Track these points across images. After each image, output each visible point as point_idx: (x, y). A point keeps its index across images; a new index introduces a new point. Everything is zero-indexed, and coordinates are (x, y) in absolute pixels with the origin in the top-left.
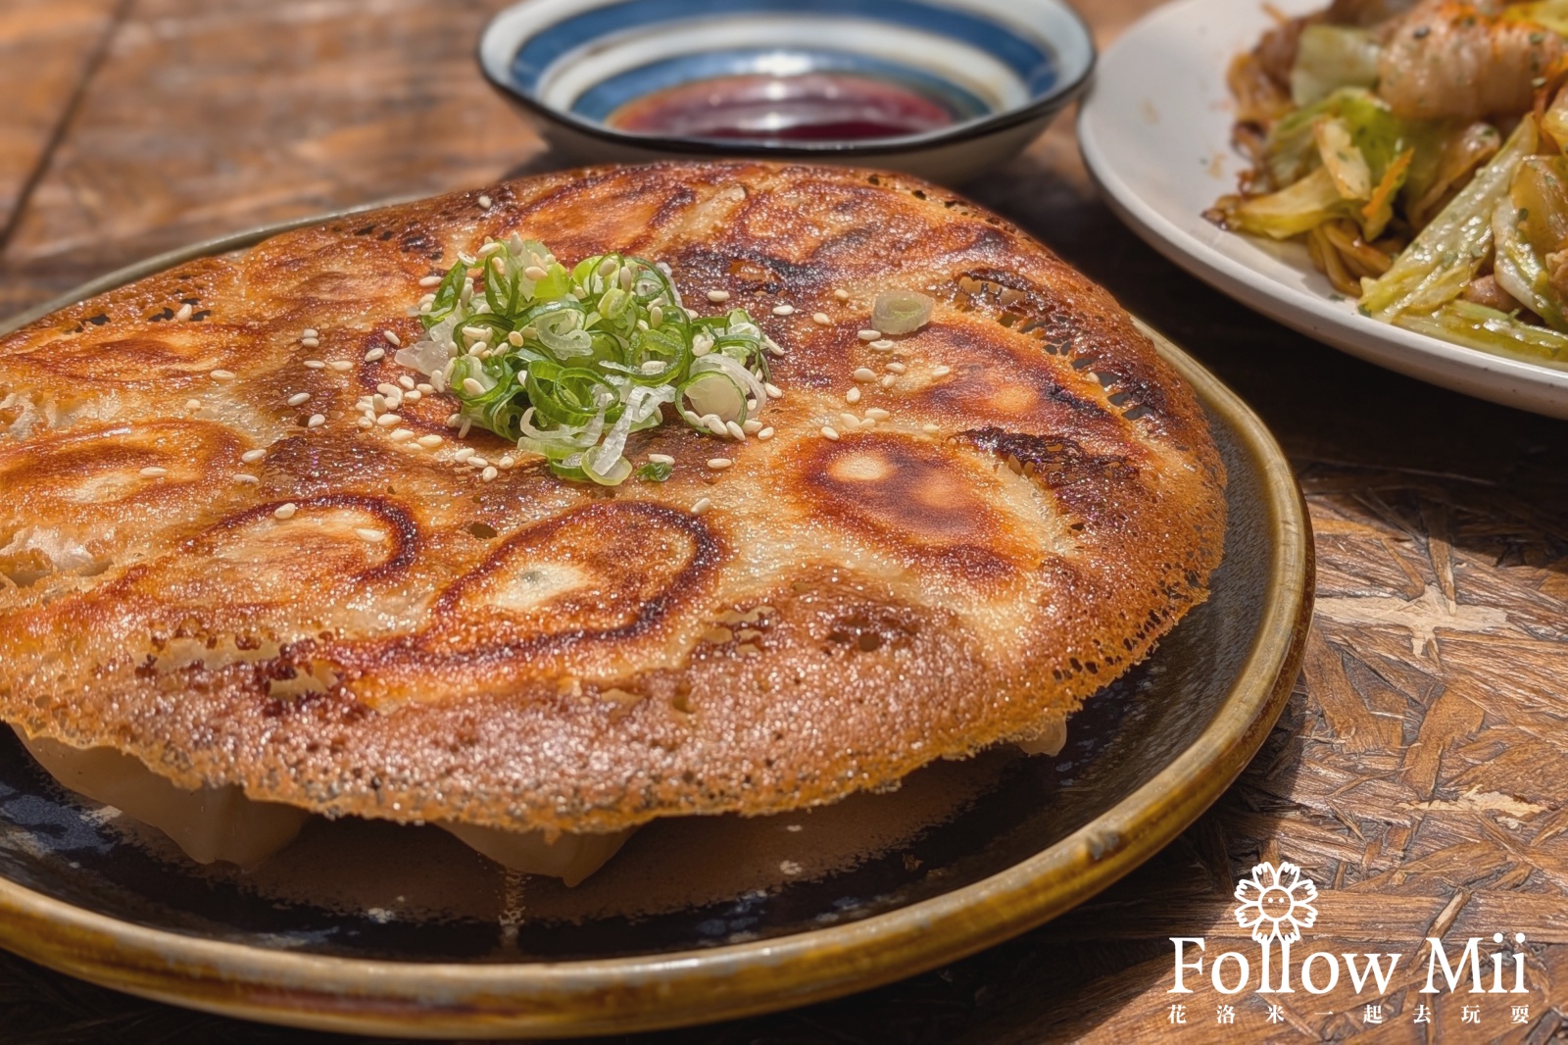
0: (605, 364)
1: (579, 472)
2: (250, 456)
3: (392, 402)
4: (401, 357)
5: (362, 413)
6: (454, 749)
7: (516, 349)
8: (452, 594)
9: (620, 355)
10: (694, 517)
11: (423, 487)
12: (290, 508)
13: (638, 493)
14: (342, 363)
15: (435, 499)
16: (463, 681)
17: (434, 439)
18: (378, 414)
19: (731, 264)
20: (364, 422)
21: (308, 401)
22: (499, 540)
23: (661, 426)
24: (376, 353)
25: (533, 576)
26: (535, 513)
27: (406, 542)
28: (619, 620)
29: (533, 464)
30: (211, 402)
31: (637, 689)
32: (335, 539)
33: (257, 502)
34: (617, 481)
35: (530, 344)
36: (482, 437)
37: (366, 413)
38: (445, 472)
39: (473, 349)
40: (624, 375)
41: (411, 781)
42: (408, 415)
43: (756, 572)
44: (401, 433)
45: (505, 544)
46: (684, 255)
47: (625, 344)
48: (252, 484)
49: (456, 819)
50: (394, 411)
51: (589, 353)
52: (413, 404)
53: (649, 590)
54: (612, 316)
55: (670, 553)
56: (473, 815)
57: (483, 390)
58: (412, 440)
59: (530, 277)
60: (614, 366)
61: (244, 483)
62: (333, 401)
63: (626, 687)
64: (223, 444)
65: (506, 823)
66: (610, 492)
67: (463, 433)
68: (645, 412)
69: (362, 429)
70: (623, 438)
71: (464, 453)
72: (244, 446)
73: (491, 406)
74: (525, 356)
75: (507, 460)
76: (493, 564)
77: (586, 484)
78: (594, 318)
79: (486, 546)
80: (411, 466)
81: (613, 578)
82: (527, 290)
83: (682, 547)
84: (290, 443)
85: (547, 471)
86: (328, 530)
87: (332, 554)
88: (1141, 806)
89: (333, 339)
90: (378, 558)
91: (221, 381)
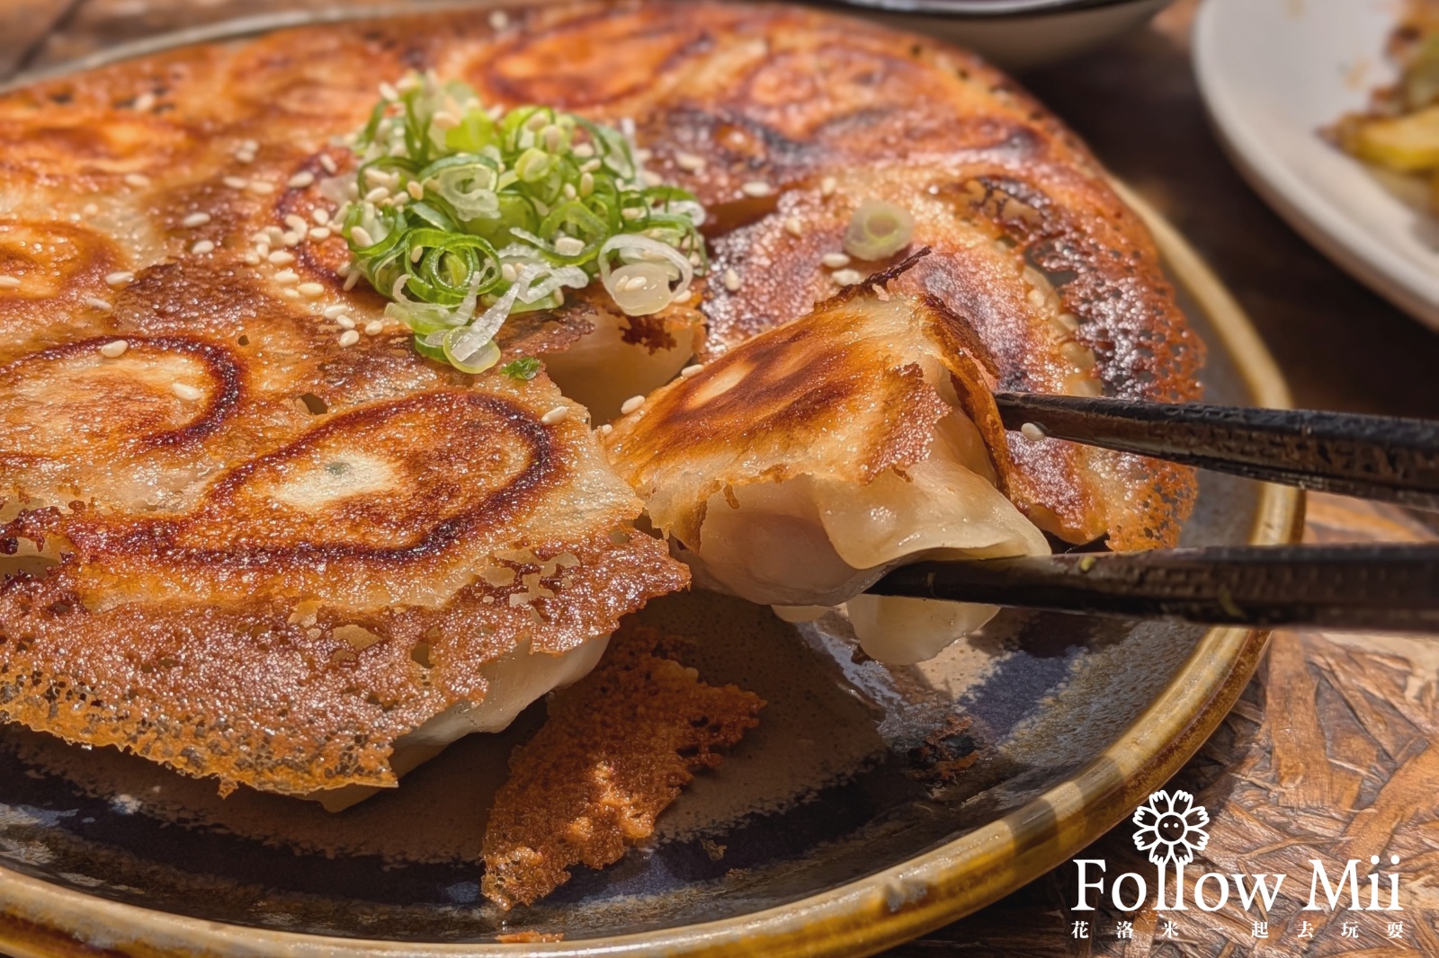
0: (516, 231)
1: (439, 352)
2: (117, 277)
3: (291, 238)
4: (325, 187)
5: (254, 244)
6: (146, 668)
7: (413, 201)
8: (236, 478)
9: (534, 223)
10: (544, 427)
11: (273, 342)
12: (120, 345)
13: (498, 387)
14: (264, 184)
15: (281, 360)
16: (195, 589)
17: (316, 288)
18: (272, 249)
19: (719, 128)
20: (251, 257)
21: (207, 224)
22: (323, 418)
23: (561, 308)
24: (304, 178)
25: (337, 468)
26: (377, 391)
27: (219, 406)
28: (403, 538)
29: (402, 334)
30: (110, 208)
31: (379, 627)
32: (149, 391)
33: (98, 333)
34: (478, 369)
35: (431, 198)
36: (368, 294)
37: (260, 248)
38: (306, 326)
39: (371, 195)
40: (533, 246)
41: (90, 698)
42: (306, 259)
43: (582, 505)
44: (289, 275)
45: (327, 425)
46: (676, 112)
47: (542, 210)
48: (101, 310)
49: (128, 749)
50: (290, 249)
51: (496, 216)
52: (317, 243)
53: (452, 507)
54: (530, 178)
55: (498, 466)
56: (147, 749)
57: (369, 242)
58: (293, 285)
59: (442, 124)
60: (526, 236)
61: (95, 308)
62: (229, 230)
63: (368, 624)
64: (98, 254)
65: (180, 764)
66: (469, 379)
67: (348, 285)
68: (535, 293)
69: (246, 265)
70: (501, 319)
71: (338, 310)
72: (118, 264)
73: (375, 260)
74: (421, 211)
75: (374, 326)
76: (297, 449)
77: (445, 368)
78: (511, 177)
79: (307, 422)
80: (277, 315)
81: (422, 484)
82: (438, 138)
83: (517, 456)
84: (163, 268)
85: (413, 349)
86: (148, 378)
87: (134, 407)
88: (967, 856)
89: (271, 155)
90: (180, 419)
91: (133, 188)
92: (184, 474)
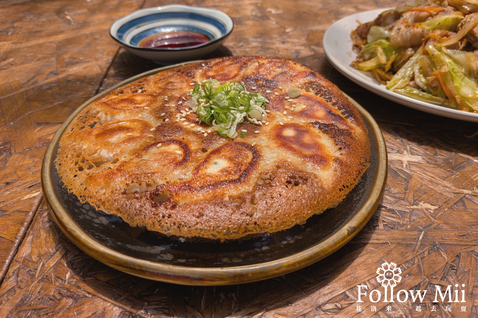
0: (231, 107)
1: (226, 135)
2: (152, 130)
3: (184, 115)
4: (186, 103)
5: (177, 118)
6: (198, 217)
7: (211, 105)
8: (197, 169)
9: (234, 105)
10: (252, 147)
11: (191, 138)
12: (160, 145)
13: (239, 140)
14: (173, 105)
15: (193, 141)
16: (200, 196)
17: (193, 125)
18: (181, 118)
19: (256, 81)
20: (178, 121)
21: (165, 115)
22: (208, 153)
23: (244, 122)
24: (180, 102)
25: (216, 163)
26: (216, 145)
27: (187, 154)
28: (236, 177)
29: (215, 132)
30: (143, 115)
31: (242, 198)
32: (171, 153)
33: (153, 142)
34: (234, 137)
35: (214, 103)
36: (204, 124)
37: (179, 118)
38: (195, 133)
39: (201, 105)
40: (235, 110)
42: (187, 118)
43: (268, 162)
44: (186, 123)
45: (210, 154)
46: (246, 79)
47: (235, 103)
48: (152, 137)
50: (184, 117)
51: (227, 105)
52: (188, 115)
53: (243, 168)
54: (232, 96)
55: (247, 157)
56: (203, 235)
57: (204, 114)
58: (188, 125)
59: (214, 88)
60: (233, 108)
61: (150, 137)
62: (170, 115)
63: (239, 198)
64: (146, 126)
65: (211, 237)
66: (233, 140)
67: (199, 123)
68: (240, 119)
69: (177, 122)
70: (235, 126)
71: (200, 129)
72: (151, 127)
73: (206, 118)
74: (213, 106)
75: (209, 131)
76: (207, 160)
77: (227, 138)
78: (228, 97)
79: (205, 155)
80: (188, 132)
81: (235, 164)
82: (213, 91)
83: (250, 155)
84: (161, 126)
85: (218, 134)
86: (169, 150)
87: (169, 158)
88: (359, 219)
89: (171, 98)
90: (180, 158)
91: (146, 110)
92: (185, 170)
